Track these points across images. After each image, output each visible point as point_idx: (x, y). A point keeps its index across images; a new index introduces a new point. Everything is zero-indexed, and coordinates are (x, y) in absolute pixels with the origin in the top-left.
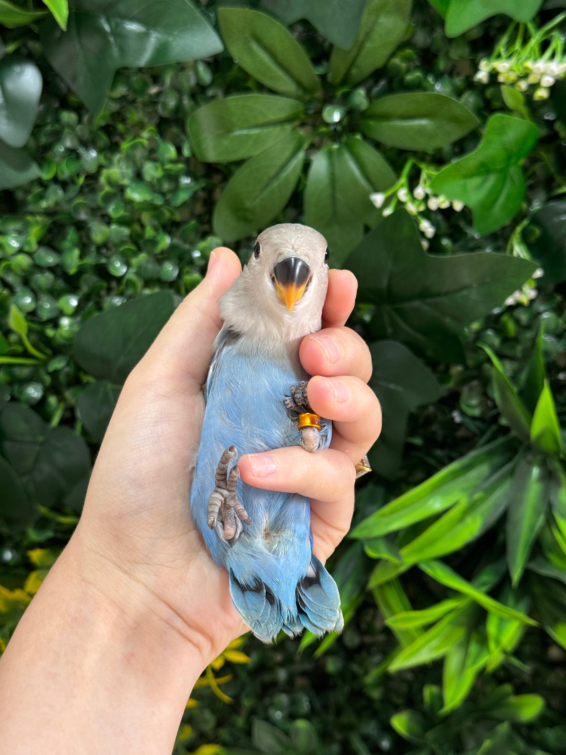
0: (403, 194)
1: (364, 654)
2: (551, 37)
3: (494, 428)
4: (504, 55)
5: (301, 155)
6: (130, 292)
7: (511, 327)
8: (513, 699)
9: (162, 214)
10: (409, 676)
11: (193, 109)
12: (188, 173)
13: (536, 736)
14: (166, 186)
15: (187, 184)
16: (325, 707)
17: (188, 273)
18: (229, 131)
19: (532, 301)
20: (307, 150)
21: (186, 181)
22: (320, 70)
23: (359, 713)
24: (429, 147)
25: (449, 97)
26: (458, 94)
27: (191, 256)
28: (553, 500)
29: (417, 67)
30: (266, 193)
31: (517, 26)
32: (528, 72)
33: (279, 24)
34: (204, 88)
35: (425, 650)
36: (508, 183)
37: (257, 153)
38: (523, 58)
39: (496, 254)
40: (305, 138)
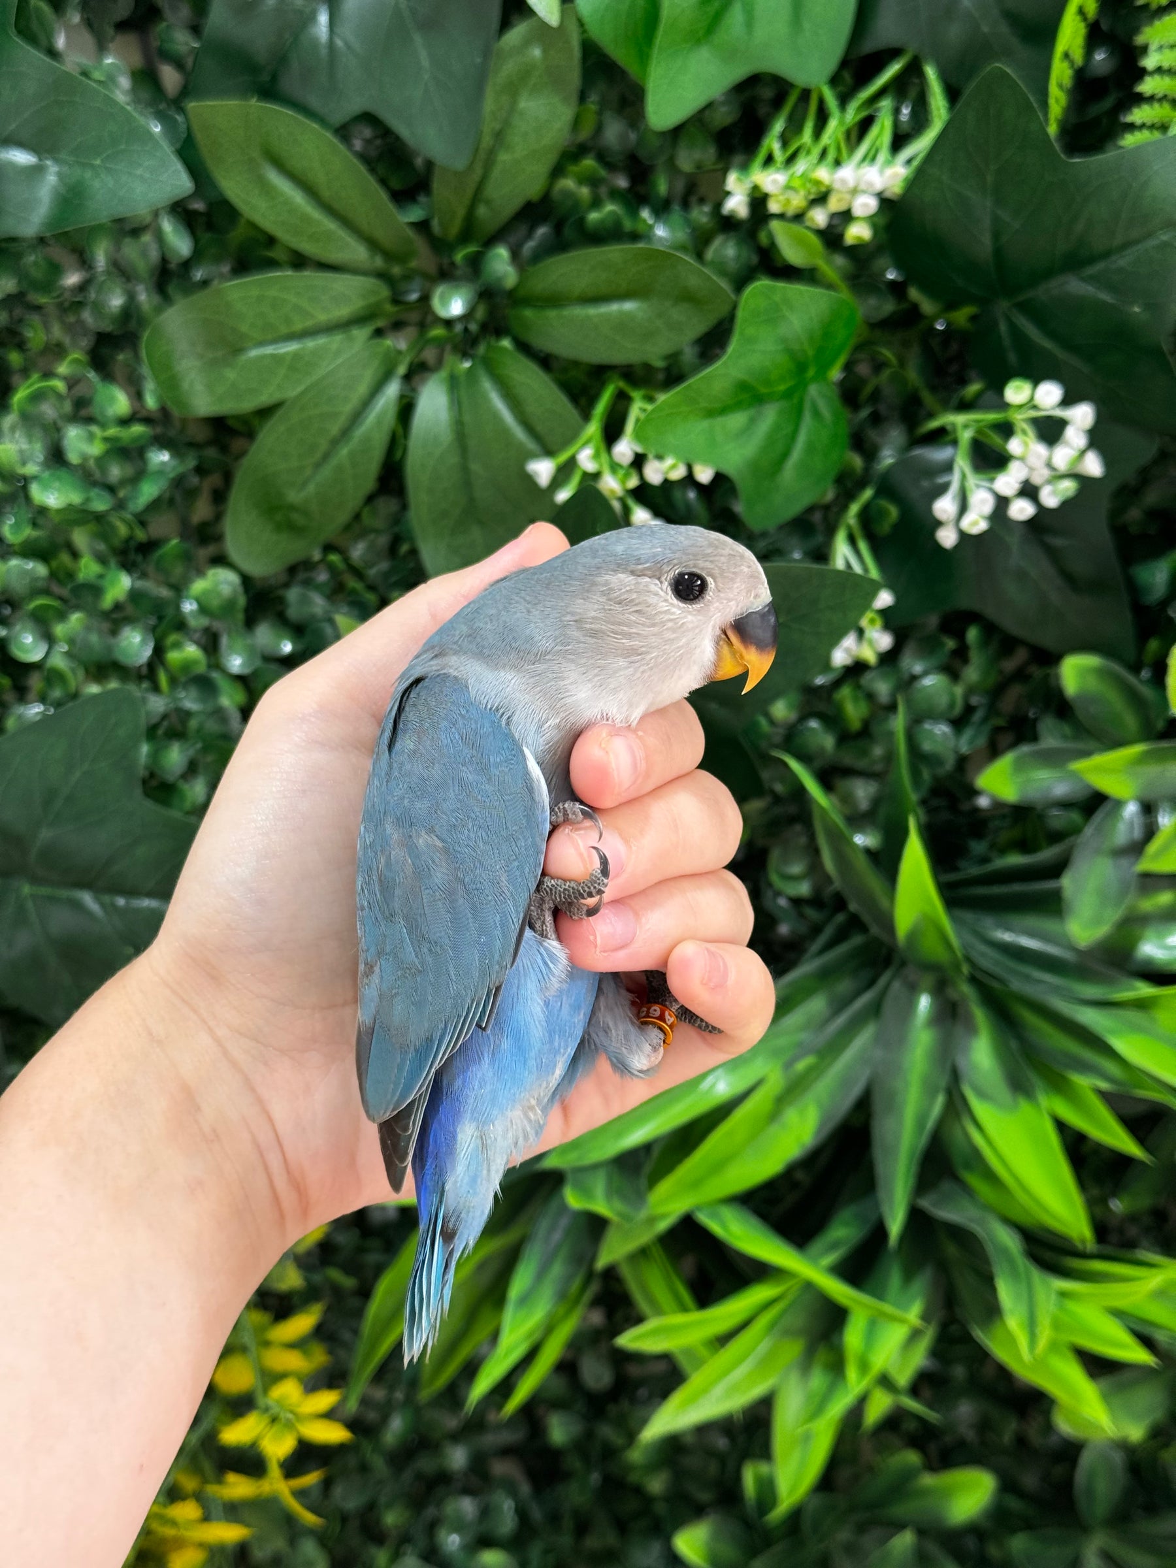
0: (586, 459)
1: (625, 1404)
2: (878, 110)
3: (840, 918)
4: (779, 156)
5: (393, 390)
6: (57, 693)
7: (854, 711)
8: (928, 1480)
9: (113, 528)
10: (722, 1443)
11: (159, 310)
12: (162, 442)
14: (116, 472)
15: (163, 463)
16: (554, 1519)
17: (177, 645)
18: (238, 351)
19: (889, 659)
20: (408, 378)
21: (161, 457)
22: (415, 214)
23: (622, 1527)
24: (654, 353)
25: (672, 252)
26: (699, 243)
27: (178, 608)
28: (961, 1063)
29: (615, 194)
30: (326, 472)
31: (806, 94)
32: (823, 189)
33: (315, 126)
34: (187, 265)
35: (718, 1390)
36: (807, 420)
37: (300, 389)
38: (815, 162)
39: (809, 565)
40: (400, 353)
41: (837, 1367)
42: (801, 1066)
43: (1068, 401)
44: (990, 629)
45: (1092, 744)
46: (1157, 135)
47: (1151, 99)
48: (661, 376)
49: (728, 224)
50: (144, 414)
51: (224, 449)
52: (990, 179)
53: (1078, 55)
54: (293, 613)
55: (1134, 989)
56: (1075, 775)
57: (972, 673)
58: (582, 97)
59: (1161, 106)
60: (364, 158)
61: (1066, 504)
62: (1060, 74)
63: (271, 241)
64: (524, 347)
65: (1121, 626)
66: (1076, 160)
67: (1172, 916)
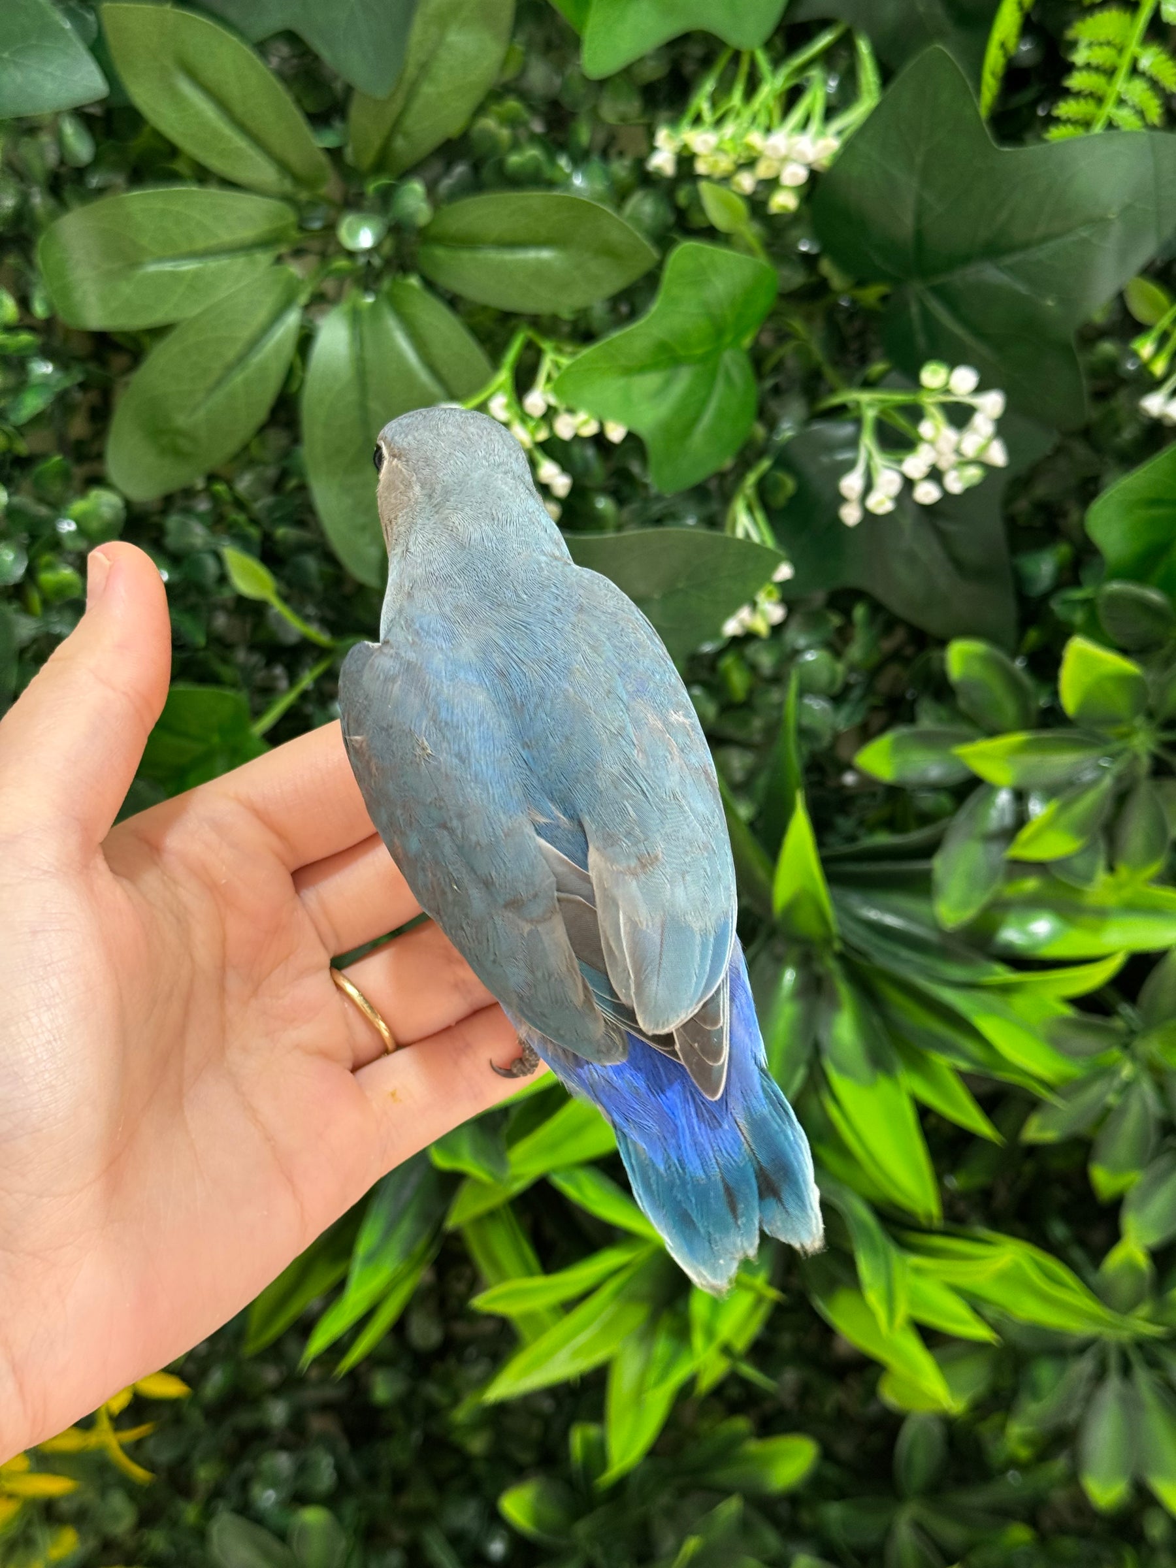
0: (500, 405)
1: (452, 1362)
2: (808, 79)
4: (708, 116)
5: (293, 319)
7: (738, 681)
8: (753, 1447)
10: (547, 1405)
11: (54, 216)
12: (47, 353)
13: (806, 1518)
15: (46, 376)
16: (372, 1477)
17: (50, 567)
18: (134, 264)
19: (777, 630)
20: (306, 307)
21: (43, 369)
22: (330, 139)
23: (440, 1485)
24: (565, 306)
25: (595, 203)
26: (620, 195)
27: (54, 530)
28: (823, 1036)
29: (534, 138)
30: (219, 396)
31: (736, 57)
32: (754, 154)
33: (235, 39)
34: (80, 173)
35: (563, 1354)
36: (720, 387)
37: (197, 310)
38: (745, 125)
39: (703, 532)
40: (302, 282)
41: (682, 1334)
43: (980, 389)
44: (876, 608)
45: (965, 729)
46: (1080, 132)
47: (1078, 95)
48: (566, 329)
49: (646, 179)
50: (27, 321)
51: (103, 363)
52: (919, 160)
53: (1011, 43)
54: (171, 541)
55: (992, 974)
56: (957, 760)
57: (855, 652)
58: (513, 35)
59: (1086, 103)
60: (281, 75)
61: (969, 492)
62: (994, 60)
63: (173, 151)
64: (430, 284)
65: (1006, 612)
66: (1007, 149)
67: (1034, 904)
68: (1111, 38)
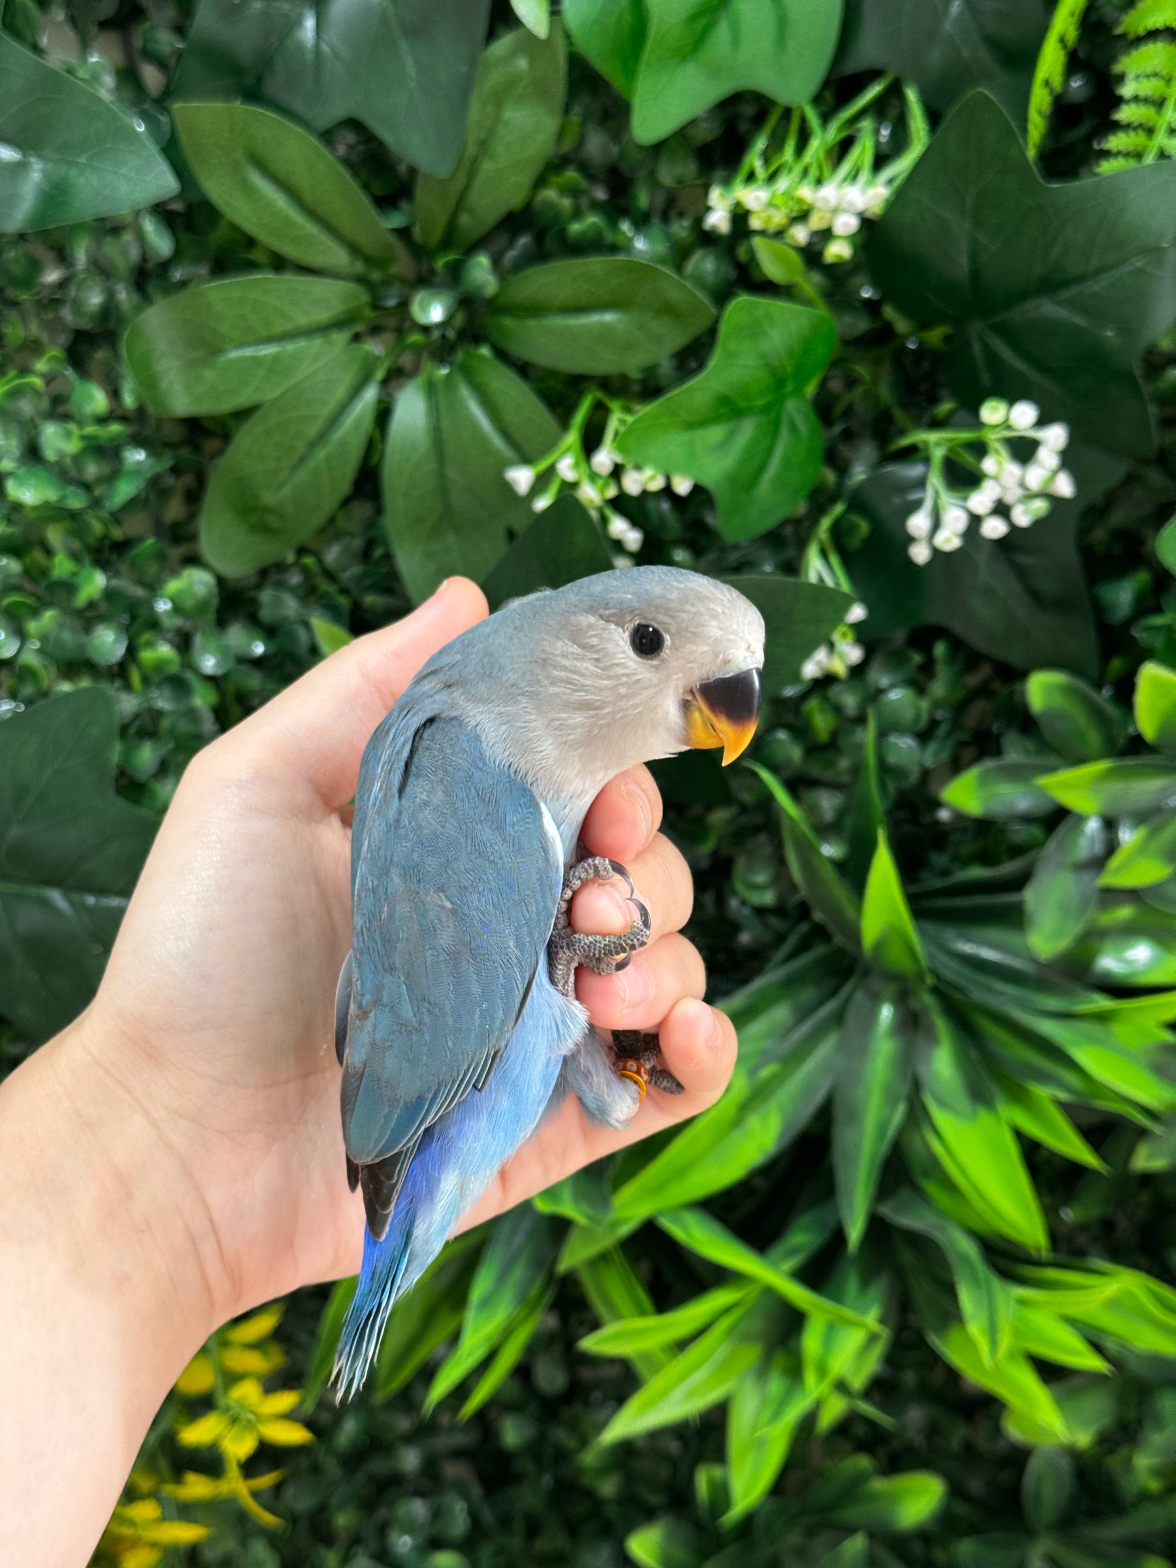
0: (567, 468)
1: (578, 1408)
2: (858, 130)
3: (803, 928)
4: (761, 173)
5: (370, 394)
6: (28, 690)
7: (822, 722)
8: (879, 1485)
9: (88, 526)
10: (674, 1446)
11: (138, 310)
12: (139, 441)
14: (92, 470)
15: (139, 463)
16: (505, 1521)
17: (150, 645)
18: (217, 351)
19: (857, 671)
20: (385, 383)
21: (137, 456)
22: (397, 220)
23: (573, 1529)
24: (633, 365)
25: (651, 264)
26: (679, 256)
27: (152, 608)
28: (922, 1071)
29: (595, 206)
30: (302, 475)
31: (787, 113)
32: (805, 207)
33: (299, 129)
34: (165, 266)
35: (678, 1394)
36: (785, 434)
37: (277, 392)
38: (797, 179)
39: (780, 578)
40: (378, 358)
41: (795, 1372)
42: (766, 1072)
43: (1042, 422)
44: (957, 645)
45: (1052, 760)
46: (1132, 163)
47: (1127, 127)
48: (636, 388)
49: (707, 239)
50: (120, 412)
51: (197, 448)
52: (969, 202)
53: (1057, 82)
54: (266, 614)
55: (1092, 1002)
56: (1041, 791)
57: (939, 688)
58: (567, 110)
59: (1137, 135)
60: (347, 162)
61: (1038, 524)
62: (1040, 100)
63: (251, 242)
64: (502, 355)
65: (1086, 643)
66: (1055, 186)
67: (1130, 932)
68: (1158, 70)
